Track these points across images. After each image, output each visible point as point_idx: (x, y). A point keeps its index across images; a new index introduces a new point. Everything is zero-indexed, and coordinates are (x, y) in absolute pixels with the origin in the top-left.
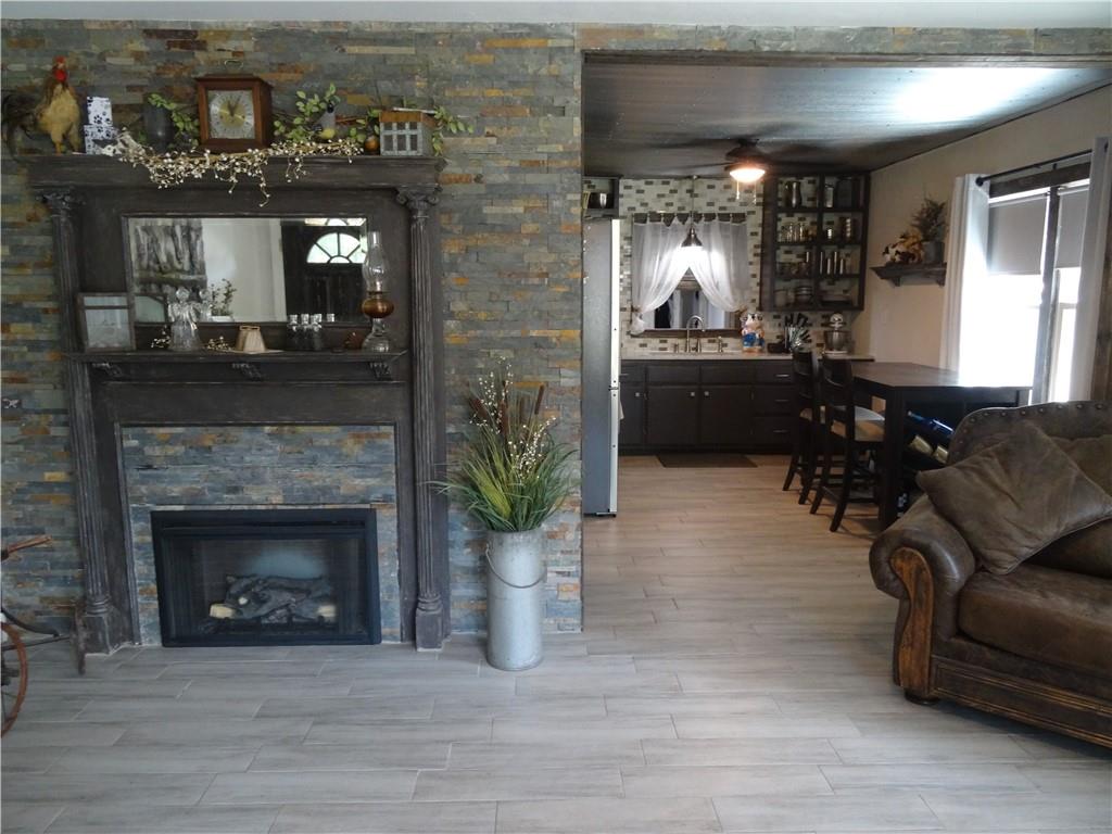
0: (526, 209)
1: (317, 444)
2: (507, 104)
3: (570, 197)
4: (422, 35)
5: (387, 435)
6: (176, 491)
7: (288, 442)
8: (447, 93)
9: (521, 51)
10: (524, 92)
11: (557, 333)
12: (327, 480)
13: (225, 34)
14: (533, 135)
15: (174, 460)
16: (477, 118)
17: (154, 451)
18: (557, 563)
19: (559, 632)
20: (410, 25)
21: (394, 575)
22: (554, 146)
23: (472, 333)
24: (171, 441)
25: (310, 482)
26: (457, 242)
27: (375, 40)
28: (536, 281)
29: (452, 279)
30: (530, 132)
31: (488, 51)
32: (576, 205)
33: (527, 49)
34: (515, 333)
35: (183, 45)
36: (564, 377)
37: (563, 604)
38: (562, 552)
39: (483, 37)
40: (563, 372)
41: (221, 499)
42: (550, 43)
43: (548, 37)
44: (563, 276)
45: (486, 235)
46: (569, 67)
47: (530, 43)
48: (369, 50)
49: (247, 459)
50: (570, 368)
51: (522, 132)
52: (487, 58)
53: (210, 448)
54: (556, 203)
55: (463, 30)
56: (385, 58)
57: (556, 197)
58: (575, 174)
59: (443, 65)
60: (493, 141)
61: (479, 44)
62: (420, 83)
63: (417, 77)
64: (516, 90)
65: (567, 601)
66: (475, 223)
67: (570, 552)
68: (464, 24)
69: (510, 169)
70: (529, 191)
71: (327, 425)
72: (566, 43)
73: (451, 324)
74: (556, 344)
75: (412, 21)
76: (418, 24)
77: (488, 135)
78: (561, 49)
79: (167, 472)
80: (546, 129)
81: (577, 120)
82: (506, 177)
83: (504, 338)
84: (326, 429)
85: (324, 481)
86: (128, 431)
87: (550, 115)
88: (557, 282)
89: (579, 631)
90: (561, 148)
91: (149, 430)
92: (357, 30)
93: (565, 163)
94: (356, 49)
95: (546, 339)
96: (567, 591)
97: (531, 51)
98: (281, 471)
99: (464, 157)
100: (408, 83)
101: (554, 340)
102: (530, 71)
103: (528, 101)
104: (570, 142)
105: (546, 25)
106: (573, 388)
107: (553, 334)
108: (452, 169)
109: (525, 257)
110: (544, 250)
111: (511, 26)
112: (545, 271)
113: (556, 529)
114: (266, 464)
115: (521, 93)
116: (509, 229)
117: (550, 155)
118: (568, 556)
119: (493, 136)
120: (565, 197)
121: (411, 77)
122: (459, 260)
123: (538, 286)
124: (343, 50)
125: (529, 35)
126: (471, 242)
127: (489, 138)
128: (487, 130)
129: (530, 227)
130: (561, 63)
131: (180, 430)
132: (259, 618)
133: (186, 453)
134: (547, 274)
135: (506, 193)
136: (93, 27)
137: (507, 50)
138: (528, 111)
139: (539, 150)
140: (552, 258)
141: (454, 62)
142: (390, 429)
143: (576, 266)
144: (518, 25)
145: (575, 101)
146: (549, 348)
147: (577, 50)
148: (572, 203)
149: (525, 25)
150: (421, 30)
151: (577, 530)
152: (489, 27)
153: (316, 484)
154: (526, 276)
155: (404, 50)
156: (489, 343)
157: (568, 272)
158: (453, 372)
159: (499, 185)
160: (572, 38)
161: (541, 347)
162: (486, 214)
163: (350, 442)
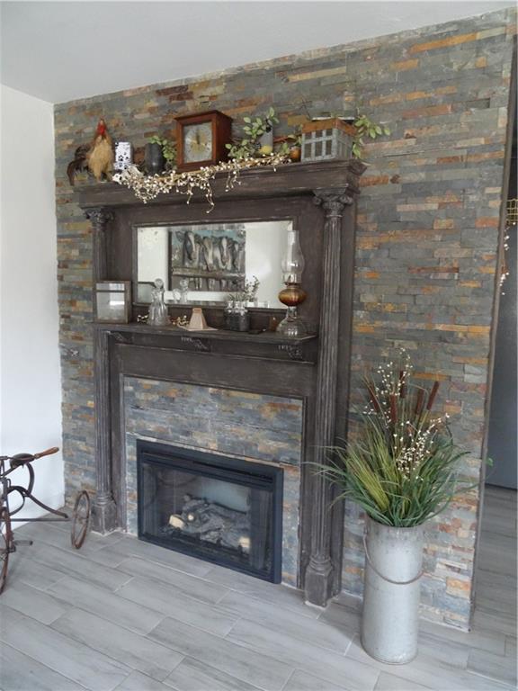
0: (441, 205)
1: (243, 407)
2: (430, 105)
3: (489, 190)
4: (354, 54)
5: (296, 408)
6: (152, 427)
7: (224, 402)
8: (371, 103)
9: (446, 49)
10: (447, 90)
11: (464, 328)
12: (250, 437)
13: (206, 84)
14: (454, 131)
15: (152, 404)
16: (398, 122)
17: (141, 396)
18: (446, 556)
19: (444, 624)
20: (343, 46)
21: (295, 529)
22: (474, 140)
23: (378, 323)
24: (150, 390)
25: (237, 437)
26: (371, 239)
27: (313, 66)
28: (446, 276)
29: (363, 272)
30: (451, 129)
31: (412, 56)
32: (495, 199)
33: (454, 46)
34: (421, 326)
35: (179, 98)
36: (469, 373)
37: (452, 599)
38: (454, 547)
39: (410, 44)
40: (467, 368)
41: (178, 438)
42: (479, 36)
43: (476, 30)
44: (475, 271)
45: (398, 232)
46: (499, 56)
47: (457, 40)
48: (308, 76)
49: (196, 411)
50: (476, 365)
51: (441, 130)
52: (413, 63)
53: (173, 399)
54: (473, 198)
55: (390, 42)
56: (319, 81)
57: (473, 191)
58: (497, 166)
59: (370, 78)
60: (412, 142)
61: (405, 51)
62: (348, 97)
63: (346, 93)
64: (439, 89)
65: (456, 597)
66: (389, 220)
67: (463, 549)
68: (392, 36)
69: (427, 168)
70: (445, 187)
71: (252, 392)
72: (497, 32)
73: (360, 314)
74: (462, 340)
75: (345, 42)
76: (350, 45)
77: (408, 137)
78: (490, 40)
79: (148, 413)
80: (468, 123)
81: (504, 110)
82: (423, 175)
83: (408, 330)
84: (251, 396)
85: (247, 438)
86: (128, 380)
87: (473, 109)
88: (468, 278)
89: (465, 630)
90: (482, 141)
91: (140, 381)
92: (300, 60)
93: (487, 155)
94: (297, 78)
95: (451, 334)
96: (456, 586)
97: (458, 48)
98: (217, 424)
99: (383, 161)
100: (338, 99)
101: (460, 335)
102: (455, 67)
103: (451, 98)
104: (494, 133)
105: (476, 19)
106: (477, 385)
107: (460, 330)
108: (372, 172)
109: (436, 252)
110: (456, 245)
111: (438, 27)
112: (456, 265)
113: (448, 523)
114: (207, 417)
115: (444, 92)
116: (422, 225)
117: (470, 149)
118: (460, 553)
119: (411, 137)
120: (483, 190)
121: (341, 94)
122: (372, 256)
123: (447, 280)
124: (288, 80)
125: (456, 32)
126: (384, 240)
127: (407, 140)
128: (406, 132)
129: (443, 223)
130: (489, 53)
131: (156, 383)
132: (198, 534)
133: (159, 400)
134: (457, 270)
135: (421, 191)
136: (128, 94)
137: (432, 52)
138: (449, 108)
139: (459, 146)
140: (465, 252)
141: (380, 73)
142: (299, 403)
143: (489, 262)
144: (445, 26)
145: (503, 91)
146: (454, 342)
147: (509, 37)
148: (492, 196)
149: (454, 23)
150: (353, 50)
151: (471, 529)
152: (416, 33)
153: (241, 439)
154: (436, 271)
155: (337, 71)
156: (395, 334)
157: (482, 268)
158: (359, 358)
159: (413, 184)
160: (504, 25)
161: (445, 341)
162: (399, 213)
163: (268, 409)
